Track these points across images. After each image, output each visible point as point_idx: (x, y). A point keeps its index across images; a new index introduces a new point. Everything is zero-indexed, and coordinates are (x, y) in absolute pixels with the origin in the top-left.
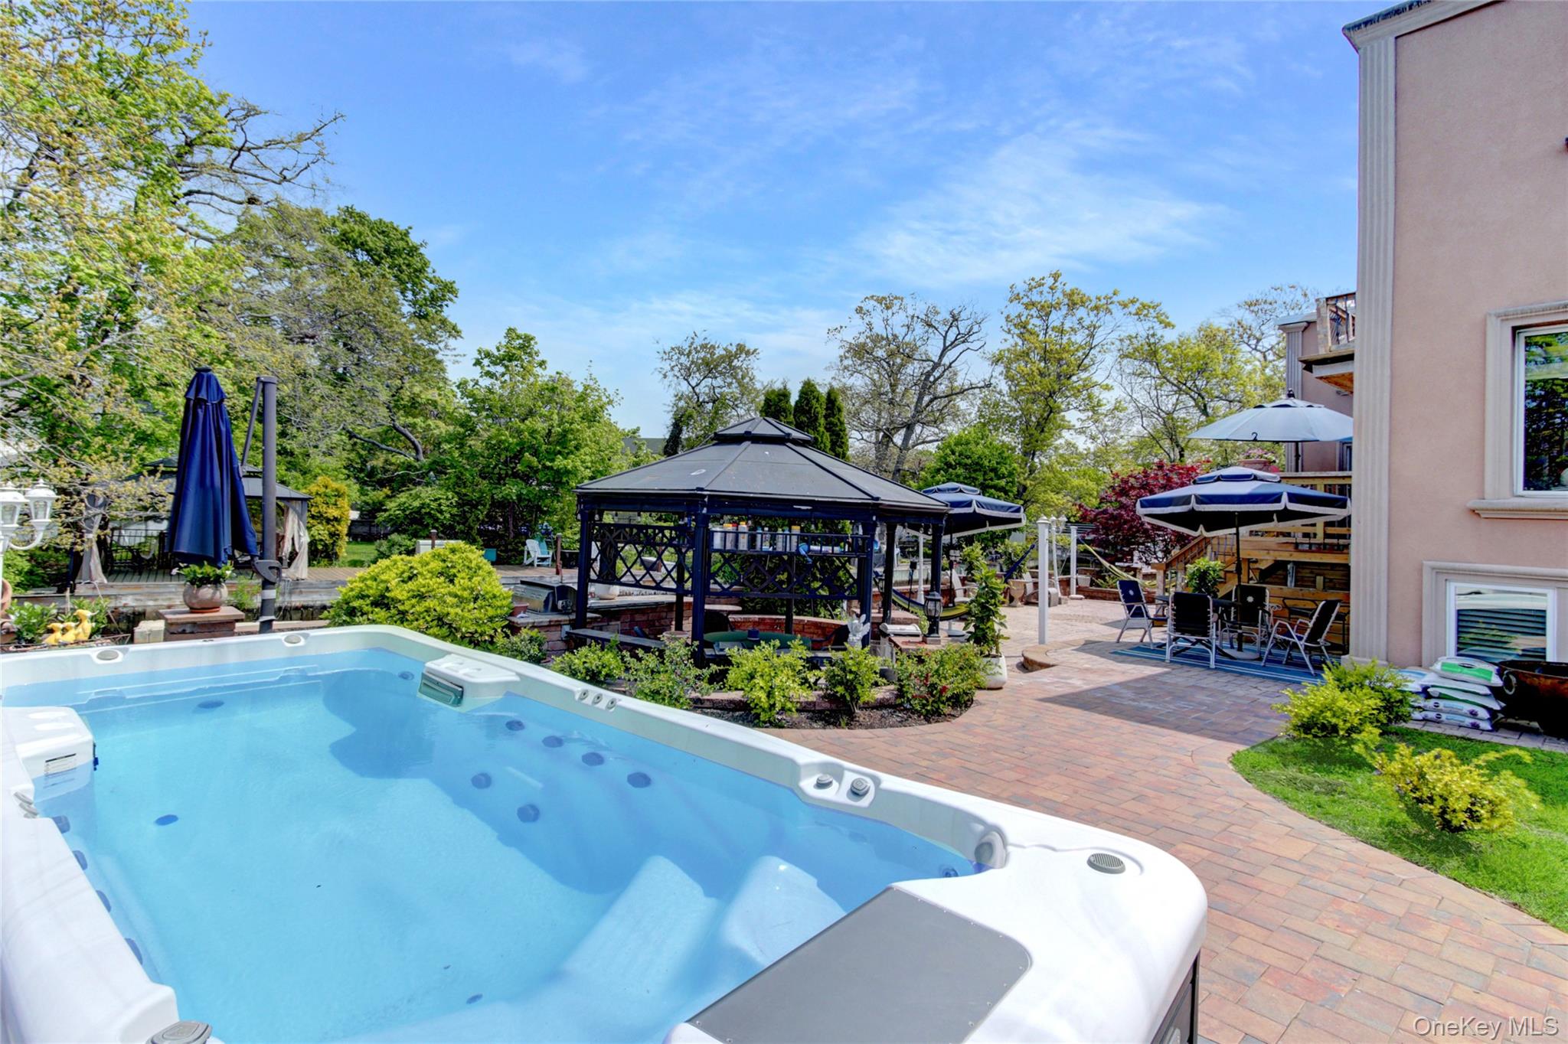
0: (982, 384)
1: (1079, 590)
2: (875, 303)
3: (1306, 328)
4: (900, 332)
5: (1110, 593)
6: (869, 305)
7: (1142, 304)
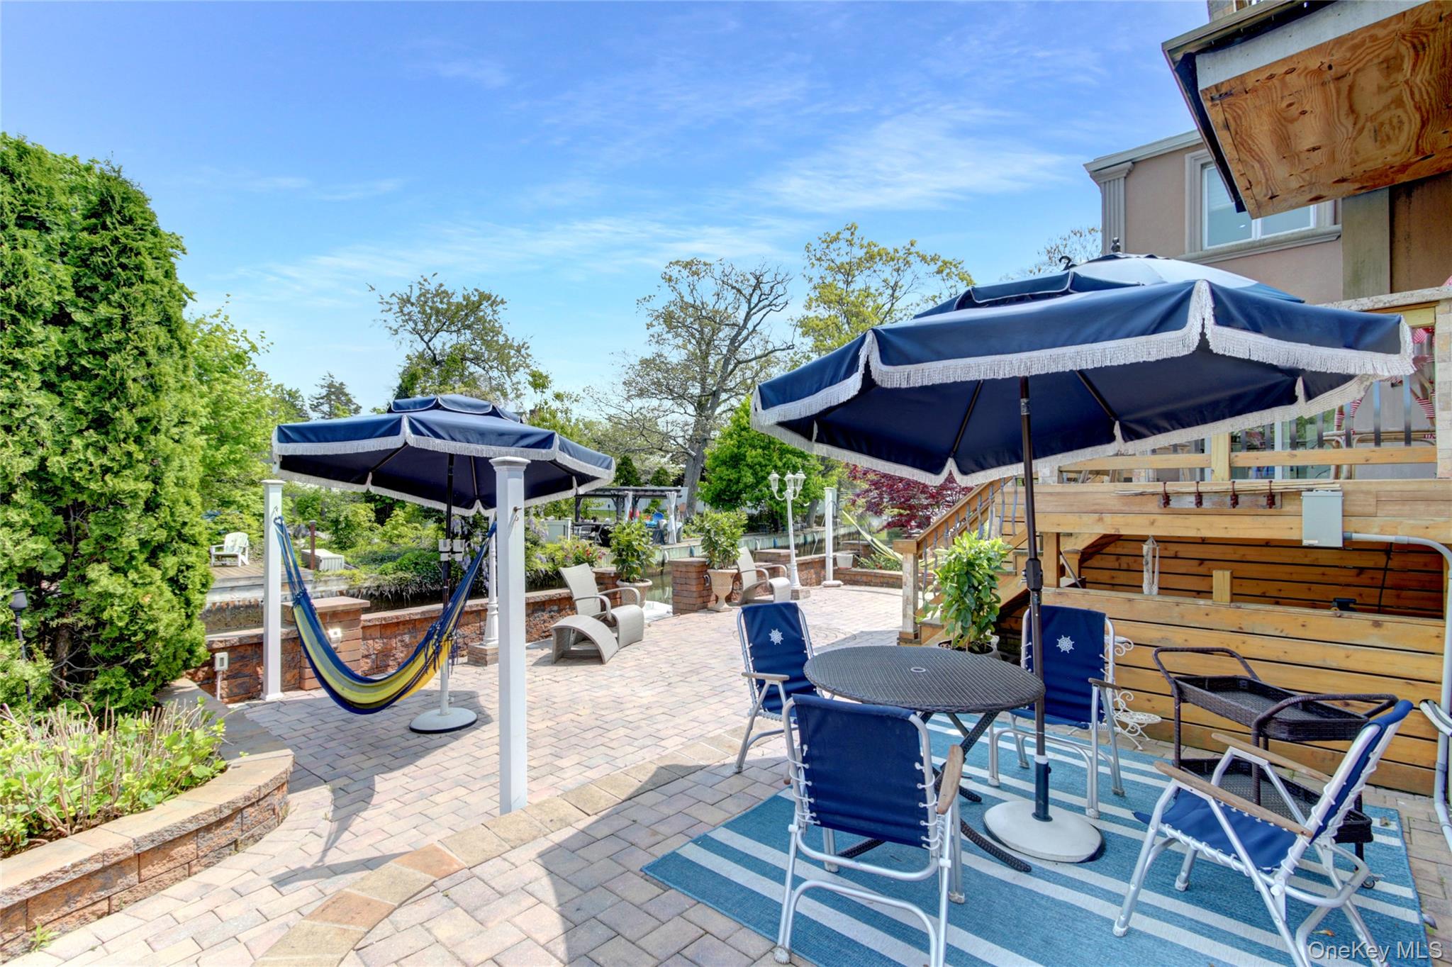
0: (784, 346)
1: (838, 574)
2: (681, 268)
3: (1130, 172)
4: (710, 301)
5: (875, 575)
6: (674, 271)
7: (943, 261)
